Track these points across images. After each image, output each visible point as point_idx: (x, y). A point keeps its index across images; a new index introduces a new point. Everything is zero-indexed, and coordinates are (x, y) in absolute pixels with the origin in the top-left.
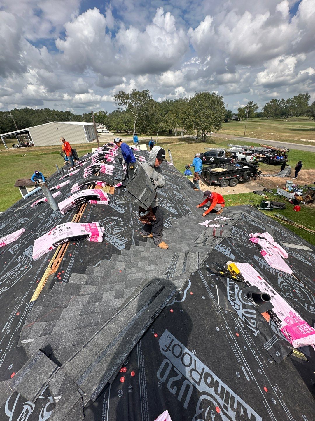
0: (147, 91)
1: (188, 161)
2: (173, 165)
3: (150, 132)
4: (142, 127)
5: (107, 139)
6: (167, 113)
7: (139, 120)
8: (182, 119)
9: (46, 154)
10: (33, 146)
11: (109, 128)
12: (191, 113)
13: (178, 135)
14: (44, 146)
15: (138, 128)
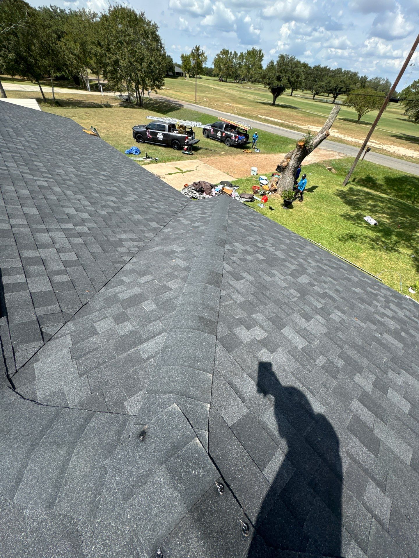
13: (92, 88)
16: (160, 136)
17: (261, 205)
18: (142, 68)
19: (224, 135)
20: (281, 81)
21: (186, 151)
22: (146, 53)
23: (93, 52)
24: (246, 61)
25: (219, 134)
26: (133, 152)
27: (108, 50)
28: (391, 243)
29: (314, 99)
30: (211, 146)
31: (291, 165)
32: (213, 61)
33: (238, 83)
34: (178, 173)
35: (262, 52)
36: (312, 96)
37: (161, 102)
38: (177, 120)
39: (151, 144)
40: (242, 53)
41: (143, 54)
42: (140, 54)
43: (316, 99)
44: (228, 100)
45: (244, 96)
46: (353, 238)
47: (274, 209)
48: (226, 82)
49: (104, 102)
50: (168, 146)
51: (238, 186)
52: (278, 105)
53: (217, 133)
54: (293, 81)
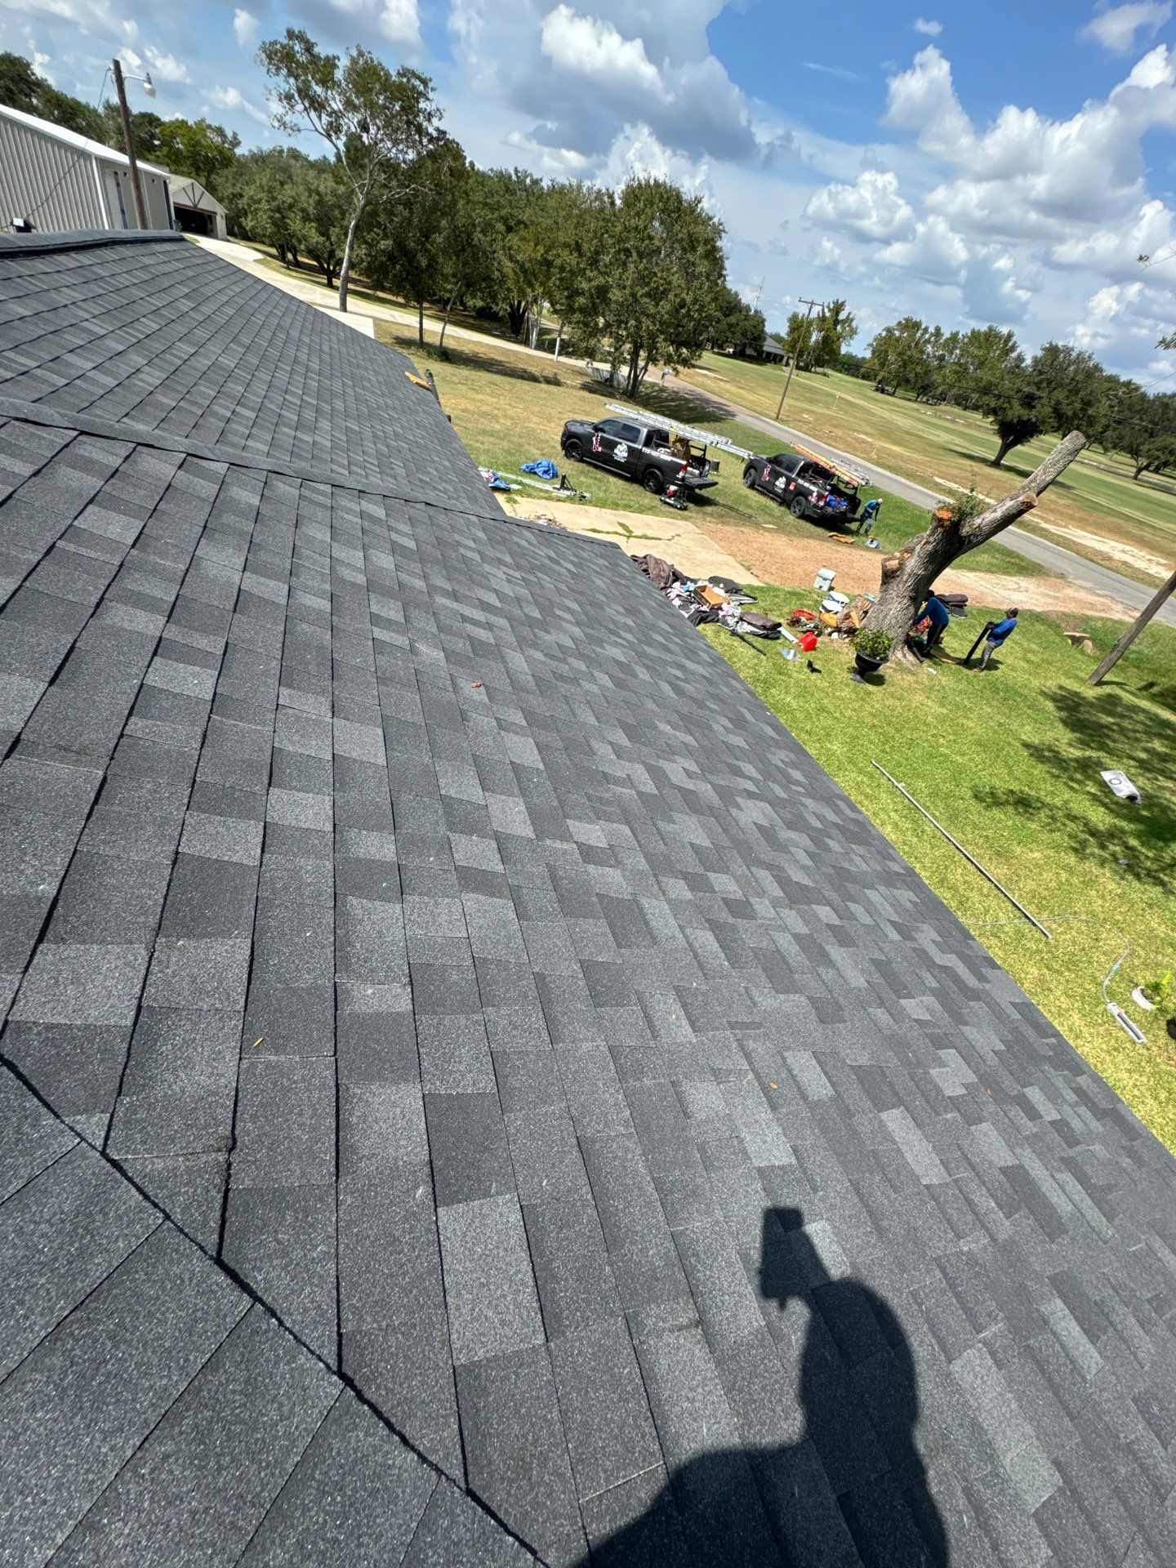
16: (621, 452)
17: (788, 653)
18: (659, 312)
19: (792, 488)
20: (1032, 407)
21: (670, 497)
22: (677, 280)
23: (558, 262)
24: (962, 355)
25: (781, 483)
26: (539, 471)
27: (594, 262)
28: (1155, 860)
29: (1135, 478)
30: (749, 506)
31: (908, 570)
32: (870, 340)
33: (926, 403)
34: (616, 533)
35: (1014, 339)
36: (1134, 470)
37: (686, 399)
38: (675, 423)
39: (596, 467)
40: (957, 334)
41: (670, 283)
42: (662, 282)
43: (1140, 480)
44: (869, 429)
45: (923, 431)
46: (1029, 806)
47: (819, 672)
48: (893, 395)
49: (549, 373)
50: (633, 479)
51: (755, 599)
52: (1009, 469)
53: (777, 479)
54: (1070, 413)
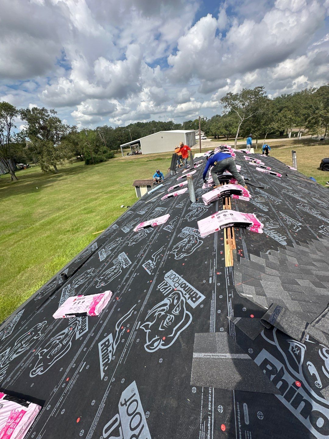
0: (260, 87)
1: (310, 167)
2: (296, 170)
3: (257, 134)
4: (247, 130)
5: (204, 146)
6: (281, 111)
7: (244, 122)
8: (304, 115)
9: (151, 161)
10: (141, 154)
11: (207, 134)
12: (319, 107)
13: (292, 136)
14: (149, 154)
15: (242, 130)
